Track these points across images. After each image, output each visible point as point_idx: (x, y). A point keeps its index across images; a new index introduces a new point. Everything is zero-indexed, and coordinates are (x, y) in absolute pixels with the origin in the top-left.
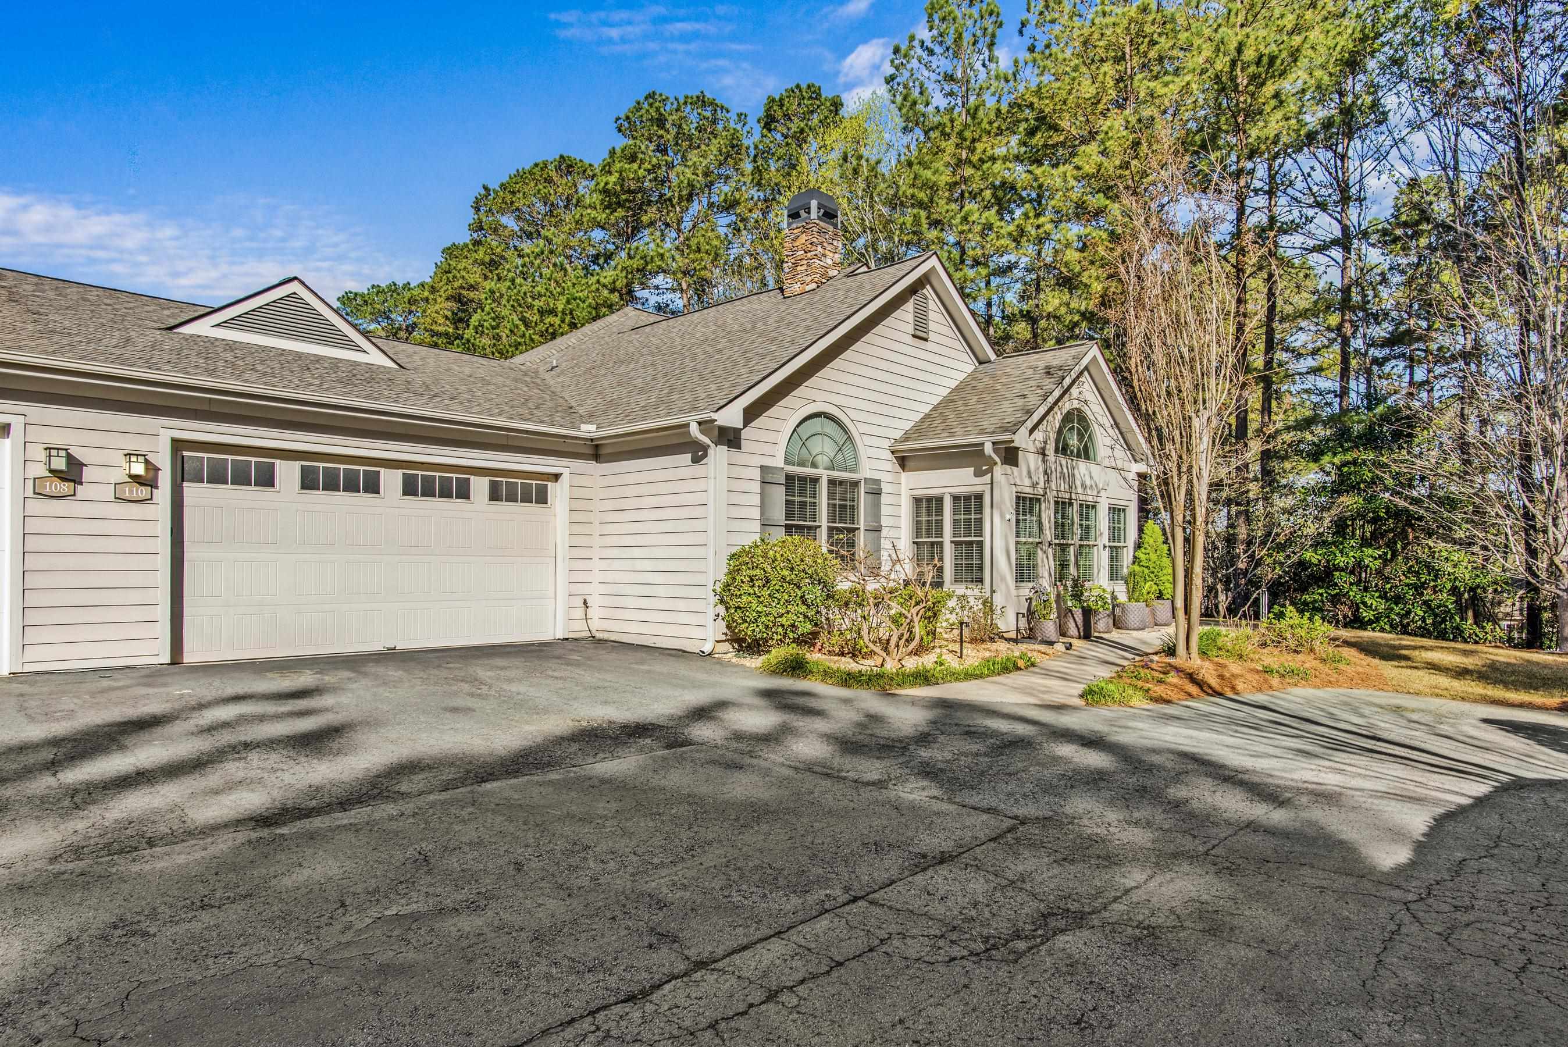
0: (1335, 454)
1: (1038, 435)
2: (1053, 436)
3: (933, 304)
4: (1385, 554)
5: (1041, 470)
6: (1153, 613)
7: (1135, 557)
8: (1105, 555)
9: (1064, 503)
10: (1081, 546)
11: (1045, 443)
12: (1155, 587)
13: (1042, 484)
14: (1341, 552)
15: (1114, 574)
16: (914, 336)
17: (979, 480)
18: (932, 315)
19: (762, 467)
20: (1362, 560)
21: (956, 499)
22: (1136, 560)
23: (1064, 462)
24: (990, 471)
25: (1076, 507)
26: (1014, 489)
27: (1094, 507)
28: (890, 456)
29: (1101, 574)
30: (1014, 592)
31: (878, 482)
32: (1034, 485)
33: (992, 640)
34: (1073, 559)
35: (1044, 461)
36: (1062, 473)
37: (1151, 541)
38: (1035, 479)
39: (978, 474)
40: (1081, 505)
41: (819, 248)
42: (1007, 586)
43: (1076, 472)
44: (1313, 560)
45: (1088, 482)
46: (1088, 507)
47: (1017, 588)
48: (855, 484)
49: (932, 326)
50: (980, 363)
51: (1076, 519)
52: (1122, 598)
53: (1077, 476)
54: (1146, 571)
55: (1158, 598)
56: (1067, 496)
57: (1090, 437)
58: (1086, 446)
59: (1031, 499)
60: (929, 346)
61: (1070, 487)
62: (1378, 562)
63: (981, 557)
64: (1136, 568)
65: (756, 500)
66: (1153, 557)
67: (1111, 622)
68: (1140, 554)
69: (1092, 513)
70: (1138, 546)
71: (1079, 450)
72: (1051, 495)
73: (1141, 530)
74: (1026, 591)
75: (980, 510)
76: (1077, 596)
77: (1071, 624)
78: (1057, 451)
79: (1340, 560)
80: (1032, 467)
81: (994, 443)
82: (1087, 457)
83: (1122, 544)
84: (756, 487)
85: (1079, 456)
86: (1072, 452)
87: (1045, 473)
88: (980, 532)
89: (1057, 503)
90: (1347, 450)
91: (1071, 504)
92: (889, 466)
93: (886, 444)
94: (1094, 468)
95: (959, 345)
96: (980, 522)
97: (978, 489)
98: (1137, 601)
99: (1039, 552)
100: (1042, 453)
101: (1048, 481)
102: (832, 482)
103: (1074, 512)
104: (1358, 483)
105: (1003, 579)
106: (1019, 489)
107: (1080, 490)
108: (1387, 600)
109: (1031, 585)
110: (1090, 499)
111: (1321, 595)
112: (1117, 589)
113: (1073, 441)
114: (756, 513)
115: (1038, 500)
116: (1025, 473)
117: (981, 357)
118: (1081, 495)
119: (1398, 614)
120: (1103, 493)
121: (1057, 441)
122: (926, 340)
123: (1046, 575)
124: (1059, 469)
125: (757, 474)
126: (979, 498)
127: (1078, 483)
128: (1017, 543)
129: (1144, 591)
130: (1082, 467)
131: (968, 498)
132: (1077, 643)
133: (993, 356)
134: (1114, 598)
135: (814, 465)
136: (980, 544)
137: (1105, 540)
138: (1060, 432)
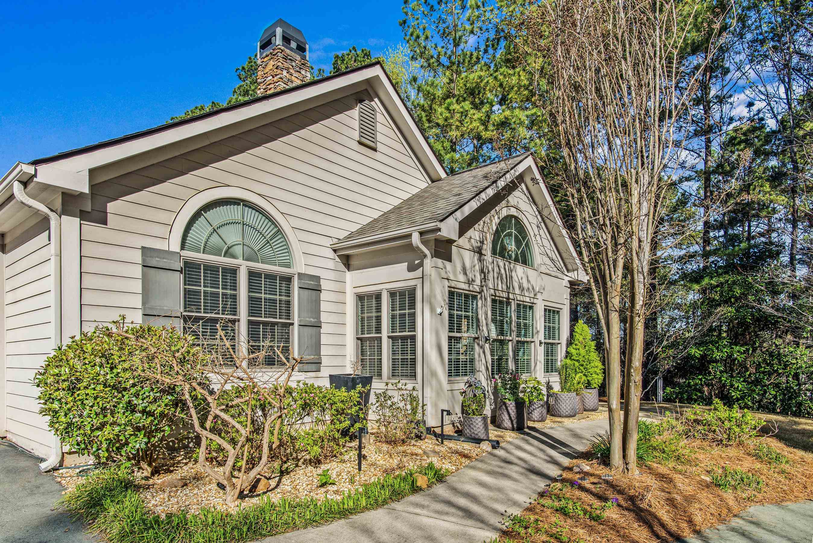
0: (712, 278)
1: (474, 234)
2: (490, 238)
3: (381, 117)
4: (748, 350)
5: (477, 267)
6: (583, 401)
7: (567, 352)
8: (541, 350)
9: (501, 302)
10: (518, 342)
11: (482, 242)
12: (584, 378)
13: (478, 282)
14: (717, 348)
15: (549, 367)
16: (360, 143)
17: (412, 275)
18: (379, 127)
19: (143, 248)
20: (732, 354)
21: (392, 294)
22: (568, 355)
23: (501, 264)
24: (421, 265)
25: (513, 306)
26: (446, 283)
27: (531, 308)
28: (331, 254)
29: (538, 367)
30: (446, 386)
31: (317, 278)
32: (470, 282)
33: (419, 437)
34: (511, 353)
35: (480, 260)
36: (499, 273)
37: (581, 339)
38: (470, 276)
39: (412, 268)
40: (519, 305)
41: (285, 73)
42: (439, 382)
43: (514, 274)
44: (696, 355)
45: (525, 285)
46: (525, 307)
47: (450, 382)
48: (288, 279)
49: (379, 137)
50: (433, 181)
51: (514, 318)
52: (557, 388)
53: (515, 278)
54: (577, 364)
55: (586, 387)
56: (505, 295)
57: (527, 245)
58: (523, 253)
59: (467, 296)
60: (377, 155)
61: (508, 288)
62: (743, 356)
63: (414, 352)
64: (568, 361)
65: (138, 287)
66: (583, 352)
67: (545, 411)
68: (572, 350)
69: (529, 313)
70: (570, 343)
71: (517, 255)
72: (488, 293)
73: (572, 331)
74: (461, 384)
75: (412, 305)
76: (514, 389)
77: (506, 417)
78: (494, 252)
79: (717, 355)
80: (468, 265)
81: (421, 234)
82: (525, 262)
83: (556, 341)
84: (138, 271)
85: (516, 260)
86: (510, 257)
87: (482, 271)
88: (413, 327)
89: (494, 301)
90: (721, 274)
91: (508, 303)
92: (331, 264)
93: (328, 242)
94: (530, 272)
95: (412, 161)
96: (413, 316)
97: (412, 283)
98: (569, 391)
99: (477, 347)
100: (479, 251)
101: (485, 279)
102: (253, 275)
103: (512, 312)
104: (730, 298)
105: (434, 374)
106: (453, 284)
107: (517, 291)
108: (749, 383)
109: (466, 378)
110: (528, 300)
111: (701, 380)
112: (552, 379)
113: (512, 246)
114: (137, 301)
115: (474, 297)
116: (459, 268)
117: (434, 176)
118: (517, 295)
119: (758, 394)
120: (539, 296)
121: (494, 243)
122: (375, 150)
123: (483, 368)
124: (496, 269)
125: (137, 256)
126: (412, 292)
127: (516, 285)
128: (450, 338)
129: (575, 382)
130: (520, 270)
131: (402, 293)
132: (510, 436)
133: (443, 175)
134: (549, 387)
135: (228, 253)
136: (413, 338)
137: (541, 337)
138: (497, 234)
